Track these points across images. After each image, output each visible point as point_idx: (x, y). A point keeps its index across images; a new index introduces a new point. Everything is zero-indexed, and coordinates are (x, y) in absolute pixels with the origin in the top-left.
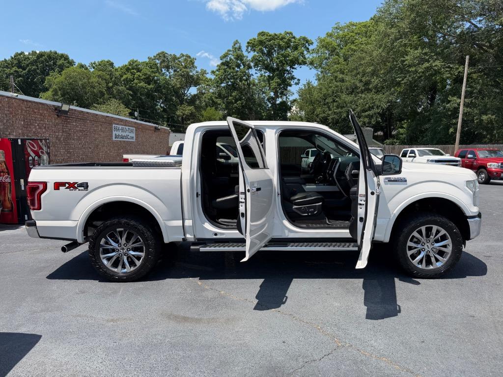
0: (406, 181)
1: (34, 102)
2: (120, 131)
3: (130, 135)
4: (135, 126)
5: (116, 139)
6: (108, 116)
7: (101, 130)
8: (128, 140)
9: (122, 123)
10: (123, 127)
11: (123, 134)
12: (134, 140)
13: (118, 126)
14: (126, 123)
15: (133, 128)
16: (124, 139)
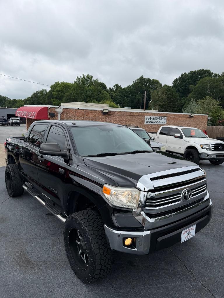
2: (152, 119)
3: (161, 121)
4: (167, 116)
5: (148, 124)
6: (141, 112)
7: (135, 120)
8: (158, 124)
9: (154, 115)
10: (154, 117)
11: (154, 121)
12: (165, 123)
13: (150, 117)
14: (157, 115)
15: (164, 117)
16: (154, 124)
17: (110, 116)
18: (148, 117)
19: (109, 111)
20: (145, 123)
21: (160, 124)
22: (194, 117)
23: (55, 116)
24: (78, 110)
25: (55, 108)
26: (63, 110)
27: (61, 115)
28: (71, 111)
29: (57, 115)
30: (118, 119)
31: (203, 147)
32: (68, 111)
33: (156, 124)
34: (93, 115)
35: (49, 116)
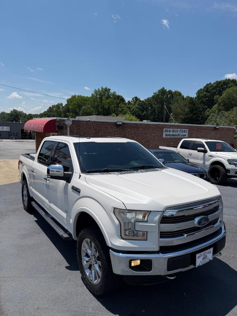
0: (79, 192)
1: (101, 122)
2: (171, 132)
3: (182, 134)
4: (189, 128)
5: (167, 137)
6: (159, 124)
7: (152, 132)
8: (179, 137)
9: (174, 127)
10: (174, 129)
11: (174, 134)
12: (187, 136)
13: (169, 129)
14: (178, 127)
15: (185, 130)
16: (175, 137)
17: (125, 129)
18: (167, 129)
19: (124, 123)
20: (164, 136)
21: (180, 137)
22: (219, 129)
23: (64, 129)
24: (89, 122)
25: (64, 120)
26: (72, 122)
27: (70, 127)
28: (82, 124)
29: (66, 128)
30: (133, 131)
31: (231, 163)
32: (79, 124)
33: (176, 137)
34: (106, 127)
35: (57, 129)
